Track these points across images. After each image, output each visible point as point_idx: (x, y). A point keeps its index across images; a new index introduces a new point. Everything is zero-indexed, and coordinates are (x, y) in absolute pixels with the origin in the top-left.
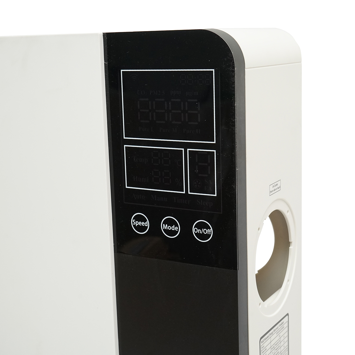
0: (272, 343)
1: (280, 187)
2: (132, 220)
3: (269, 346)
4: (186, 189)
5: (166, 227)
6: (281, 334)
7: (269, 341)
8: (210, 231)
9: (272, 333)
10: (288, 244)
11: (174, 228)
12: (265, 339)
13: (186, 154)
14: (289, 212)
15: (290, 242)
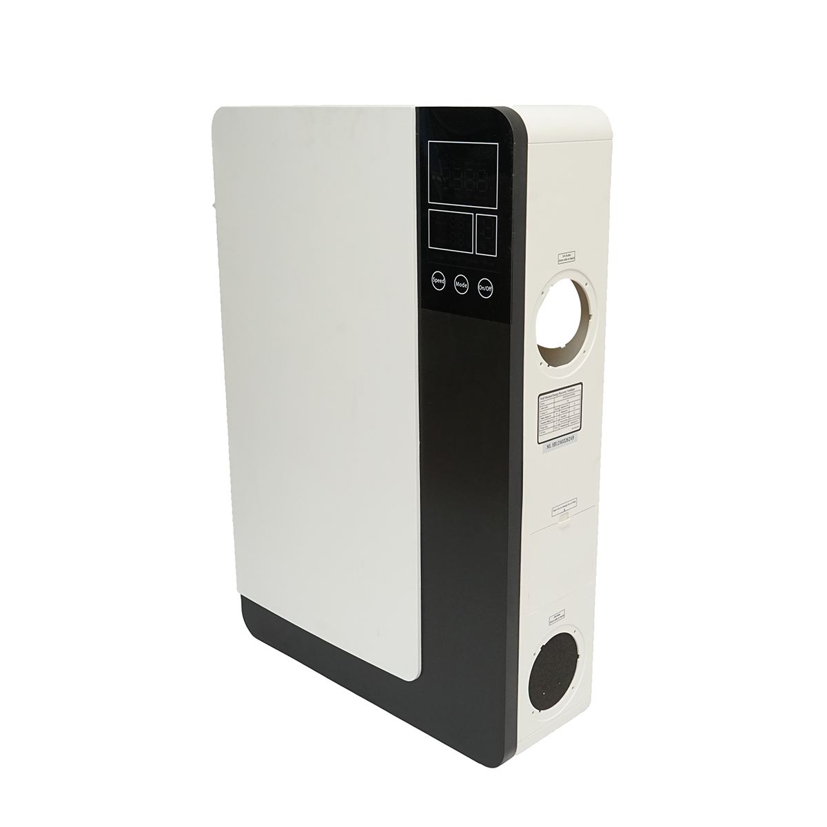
0: (556, 404)
1: (574, 258)
2: (433, 278)
3: (552, 406)
4: (474, 251)
5: (458, 284)
6: (570, 400)
7: (552, 401)
8: (491, 288)
9: (557, 395)
10: (589, 316)
11: (464, 285)
12: (546, 398)
13: (475, 217)
14: (589, 283)
15: (590, 315)
